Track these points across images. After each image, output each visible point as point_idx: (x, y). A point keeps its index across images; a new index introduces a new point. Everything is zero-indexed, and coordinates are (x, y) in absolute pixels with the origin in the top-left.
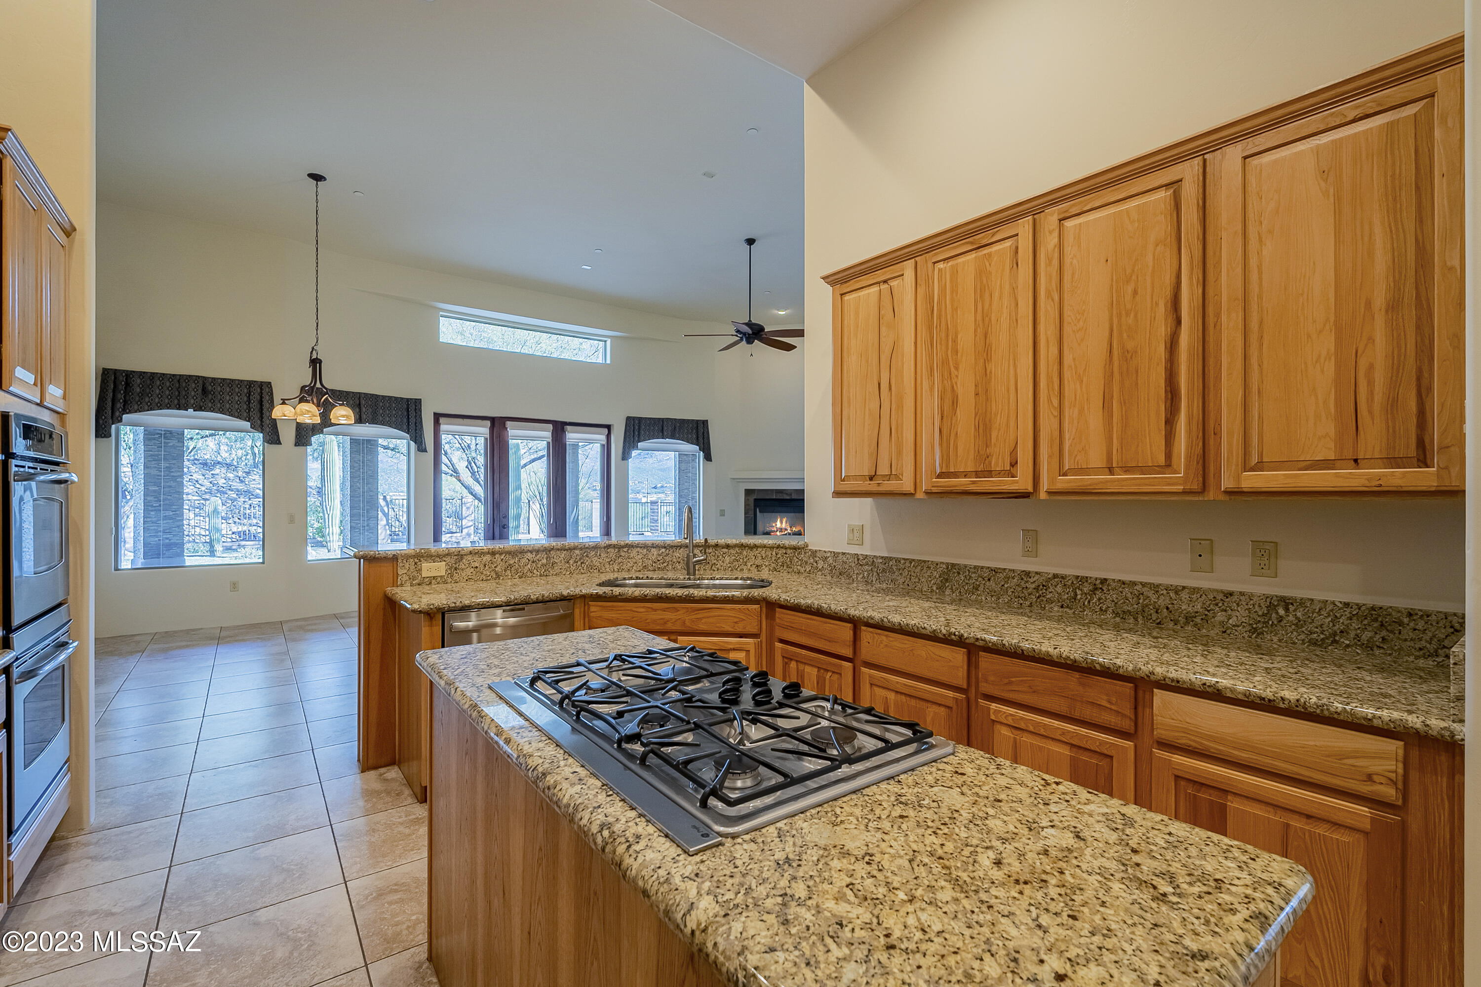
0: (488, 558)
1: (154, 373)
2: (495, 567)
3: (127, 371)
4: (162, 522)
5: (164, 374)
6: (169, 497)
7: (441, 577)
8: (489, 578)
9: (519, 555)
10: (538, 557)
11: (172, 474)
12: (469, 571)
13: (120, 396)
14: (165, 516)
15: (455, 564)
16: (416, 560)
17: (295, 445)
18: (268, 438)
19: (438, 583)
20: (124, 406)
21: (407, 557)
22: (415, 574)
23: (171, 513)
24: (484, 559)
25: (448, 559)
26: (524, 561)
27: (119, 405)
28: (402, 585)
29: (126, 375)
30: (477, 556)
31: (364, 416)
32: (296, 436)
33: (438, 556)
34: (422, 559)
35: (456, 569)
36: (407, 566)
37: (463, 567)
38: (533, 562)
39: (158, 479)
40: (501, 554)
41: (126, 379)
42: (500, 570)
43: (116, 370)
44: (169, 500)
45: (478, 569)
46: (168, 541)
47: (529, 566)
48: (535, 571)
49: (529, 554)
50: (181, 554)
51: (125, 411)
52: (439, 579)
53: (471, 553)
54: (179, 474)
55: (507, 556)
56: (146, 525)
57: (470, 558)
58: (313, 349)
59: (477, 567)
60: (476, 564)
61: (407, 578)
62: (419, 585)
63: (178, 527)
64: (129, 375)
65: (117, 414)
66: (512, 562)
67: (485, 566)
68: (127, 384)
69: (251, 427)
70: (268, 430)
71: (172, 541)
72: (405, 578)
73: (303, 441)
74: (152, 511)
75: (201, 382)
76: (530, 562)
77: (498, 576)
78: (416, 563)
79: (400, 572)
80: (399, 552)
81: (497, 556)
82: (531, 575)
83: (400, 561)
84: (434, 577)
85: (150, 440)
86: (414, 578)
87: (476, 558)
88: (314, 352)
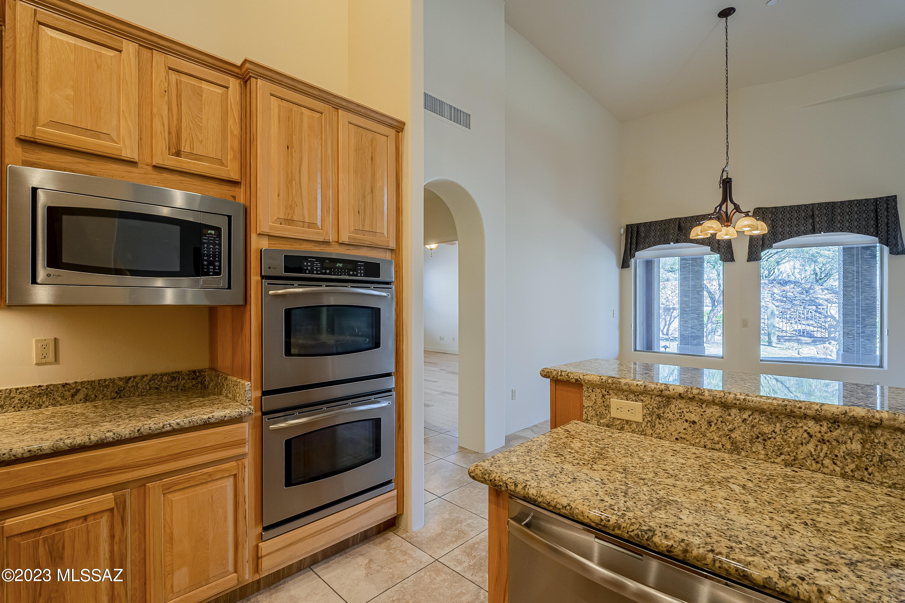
0: (715, 411)
1: (651, 222)
2: (731, 431)
3: (637, 224)
4: (690, 321)
5: (656, 221)
6: (695, 305)
7: (637, 423)
8: (717, 446)
9: (786, 421)
10: (836, 433)
11: (697, 289)
12: (680, 426)
13: (634, 241)
14: (692, 318)
15: (658, 408)
16: (604, 392)
17: (748, 261)
18: (723, 257)
19: (633, 431)
20: (636, 246)
21: (593, 386)
22: (602, 409)
23: (696, 316)
24: (709, 411)
25: (647, 400)
26: (795, 434)
27: (634, 246)
28: (587, 421)
29: (637, 227)
30: (694, 403)
31: (818, 226)
32: (749, 254)
33: (633, 392)
34: (611, 392)
35: (659, 417)
36: (593, 397)
37: (671, 416)
38: (823, 441)
39: (688, 293)
40: (742, 409)
41: (637, 229)
42: (739, 438)
43: (632, 224)
44: (696, 306)
45: (697, 427)
46: (694, 334)
47: (811, 447)
48: (827, 462)
49: (811, 423)
50: (701, 344)
51: (637, 250)
52: (634, 426)
53: (681, 396)
54: (701, 289)
55: (756, 415)
56: (681, 323)
57: (681, 404)
58: (723, 172)
59: (694, 422)
60: (693, 417)
61: (594, 413)
62: (608, 426)
63: (700, 325)
64: (638, 226)
65: (632, 252)
66: (767, 429)
67: (709, 423)
68: (638, 232)
69: (711, 250)
70: (723, 250)
71: (697, 334)
72: (591, 413)
73: (754, 256)
74: (685, 314)
75: (678, 222)
76: (814, 441)
77: (736, 448)
78: (603, 396)
79: (586, 403)
80: (581, 377)
81: (734, 411)
82: (815, 466)
83: (585, 389)
84: (627, 421)
85: (684, 268)
86: (602, 416)
87: (693, 407)
88: (725, 173)
